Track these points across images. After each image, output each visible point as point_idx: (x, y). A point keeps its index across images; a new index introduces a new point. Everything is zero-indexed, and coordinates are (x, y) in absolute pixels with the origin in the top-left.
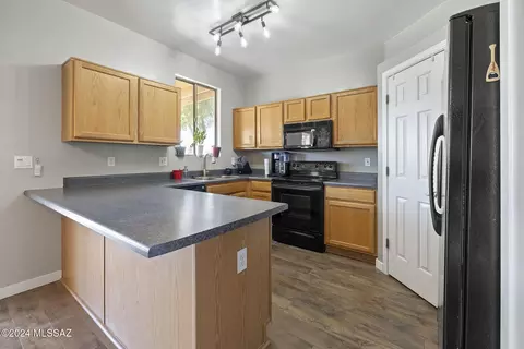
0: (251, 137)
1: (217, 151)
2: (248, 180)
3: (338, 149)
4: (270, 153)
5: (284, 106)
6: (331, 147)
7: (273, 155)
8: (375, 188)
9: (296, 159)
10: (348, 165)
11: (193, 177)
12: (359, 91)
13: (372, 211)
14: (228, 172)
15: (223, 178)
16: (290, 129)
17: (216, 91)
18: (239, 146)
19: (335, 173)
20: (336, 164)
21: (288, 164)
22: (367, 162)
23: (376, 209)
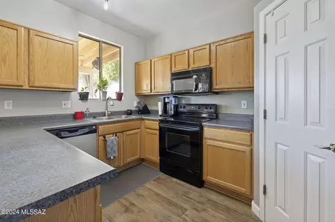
0: (147, 85)
1: (120, 96)
2: (143, 119)
3: (217, 93)
4: (162, 97)
5: (172, 58)
6: (211, 91)
7: (164, 98)
8: (251, 130)
9: (184, 102)
10: (226, 107)
11: (95, 117)
12: (236, 39)
13: (248, 153)
14: (129, 113)
15: (123, 117)
16: (177, 76)
17: (120, 48)
18: (139, 92)
19: (215, 114)
20: (216, 106)
21: (176, 107)
22: (244, 104)
23: (252, 151)
